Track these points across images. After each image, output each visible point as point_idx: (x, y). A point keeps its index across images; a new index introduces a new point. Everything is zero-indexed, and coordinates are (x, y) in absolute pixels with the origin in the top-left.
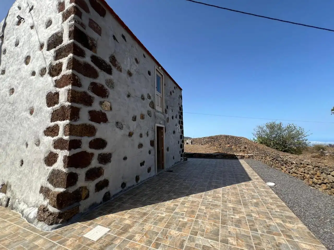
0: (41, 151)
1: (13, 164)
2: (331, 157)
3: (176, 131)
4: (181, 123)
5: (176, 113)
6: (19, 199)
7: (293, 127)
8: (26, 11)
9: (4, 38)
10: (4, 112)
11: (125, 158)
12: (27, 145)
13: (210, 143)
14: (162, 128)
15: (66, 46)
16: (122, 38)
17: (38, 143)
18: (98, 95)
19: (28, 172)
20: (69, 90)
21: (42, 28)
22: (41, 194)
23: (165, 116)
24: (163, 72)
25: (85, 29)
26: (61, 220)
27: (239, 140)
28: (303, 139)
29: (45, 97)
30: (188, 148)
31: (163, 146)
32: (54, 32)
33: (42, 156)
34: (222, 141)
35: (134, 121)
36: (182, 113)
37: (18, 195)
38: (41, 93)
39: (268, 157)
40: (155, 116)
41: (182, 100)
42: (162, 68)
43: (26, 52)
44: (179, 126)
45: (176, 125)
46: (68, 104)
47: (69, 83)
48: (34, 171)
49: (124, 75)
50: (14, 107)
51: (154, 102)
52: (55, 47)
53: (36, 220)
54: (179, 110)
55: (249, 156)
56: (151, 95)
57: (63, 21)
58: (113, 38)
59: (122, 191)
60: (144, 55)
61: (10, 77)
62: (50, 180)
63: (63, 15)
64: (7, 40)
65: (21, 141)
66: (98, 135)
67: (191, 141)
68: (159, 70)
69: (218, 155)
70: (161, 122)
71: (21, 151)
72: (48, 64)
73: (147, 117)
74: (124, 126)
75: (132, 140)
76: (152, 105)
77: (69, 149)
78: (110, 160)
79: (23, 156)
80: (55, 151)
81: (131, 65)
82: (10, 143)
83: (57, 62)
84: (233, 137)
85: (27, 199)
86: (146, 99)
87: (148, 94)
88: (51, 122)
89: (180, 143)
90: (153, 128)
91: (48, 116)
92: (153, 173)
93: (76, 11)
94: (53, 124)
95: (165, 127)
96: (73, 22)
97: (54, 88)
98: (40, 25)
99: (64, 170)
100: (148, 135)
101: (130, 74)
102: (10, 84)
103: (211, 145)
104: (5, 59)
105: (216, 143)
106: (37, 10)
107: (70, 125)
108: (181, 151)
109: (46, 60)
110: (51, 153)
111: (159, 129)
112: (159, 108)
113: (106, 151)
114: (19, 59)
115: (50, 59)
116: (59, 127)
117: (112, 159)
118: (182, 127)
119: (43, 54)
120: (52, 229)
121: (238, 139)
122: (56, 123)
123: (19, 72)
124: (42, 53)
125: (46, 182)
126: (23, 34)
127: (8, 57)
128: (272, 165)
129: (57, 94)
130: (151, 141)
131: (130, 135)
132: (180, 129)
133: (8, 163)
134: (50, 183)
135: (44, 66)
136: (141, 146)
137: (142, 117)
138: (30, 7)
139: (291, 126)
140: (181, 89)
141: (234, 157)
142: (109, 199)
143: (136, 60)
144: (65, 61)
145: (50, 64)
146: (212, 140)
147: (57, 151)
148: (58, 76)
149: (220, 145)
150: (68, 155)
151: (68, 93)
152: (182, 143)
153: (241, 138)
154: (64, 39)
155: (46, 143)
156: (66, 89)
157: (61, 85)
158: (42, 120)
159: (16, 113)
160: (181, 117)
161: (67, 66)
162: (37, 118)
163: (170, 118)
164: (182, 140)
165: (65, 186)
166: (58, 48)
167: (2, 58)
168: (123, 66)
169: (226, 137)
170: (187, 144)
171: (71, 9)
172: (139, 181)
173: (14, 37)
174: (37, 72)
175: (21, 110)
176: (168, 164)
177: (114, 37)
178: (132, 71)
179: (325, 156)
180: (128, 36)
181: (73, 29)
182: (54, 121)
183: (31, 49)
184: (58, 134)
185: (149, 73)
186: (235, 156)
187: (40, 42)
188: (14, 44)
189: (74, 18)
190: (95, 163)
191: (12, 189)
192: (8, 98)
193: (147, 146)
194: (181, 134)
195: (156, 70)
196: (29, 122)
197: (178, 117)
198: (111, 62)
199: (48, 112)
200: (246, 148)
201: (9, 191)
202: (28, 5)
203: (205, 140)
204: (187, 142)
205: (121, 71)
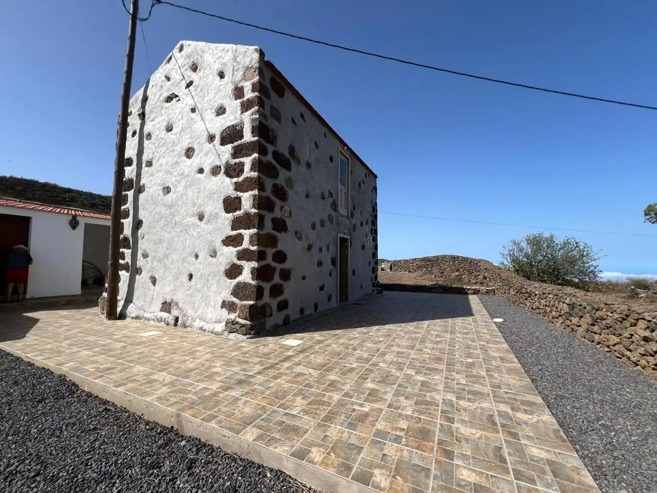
0: (221, 264)
1: (176, 278)
2: (648, 300)
3: (365, 244)
4: (375, 232)
5: (368, 216)
6: (192, 317)
7: (574, 243)
8: (179, 85)
9: (146, 117)
10: (157, 217)
11: (304, 278)
12: (197, 256)
13: (425, 269)
14: (346, 240)
15: (248, 143)
16: (300, 118)
17: (214, 254)
18: (279, 199)
19: (202, 287)
20: (254, 196)
21: (210, 115)
22: (224, 309)
23: (351, 223)
24: (349, 153)
25: (267, 120)
26: (253, 332)
27: (476, 264)
28: (590, 264)
29: (221, 201)
30: (385, 276)
31: (347, 268)
32: (231, 124)
33: (222, 269)
34: (446, 266)
35: (313, 229)
36: (376, 217)
37: (190, 312)
38: (215, 196)
39: (512, 290)
40: (338, 223)
41: (377, 194)
42: (349, 149)
43: (187, 143)
44: (370, 238)
45: (366, 236)
46: (254, 211)
47: (255, 187)
48: (210, 285)
49: (303, 169)
50: (172, 211)
51: (337, 202)
52: (232, 143)
53: (226, 333)
54: (371, 211)
55: (487, 290)
56: (332, 191)
57: (242, 113)
58: (291, 121)
59: (300, 317)
60: (325, 134)
61: (162, 172)
62: (235, 293)
63: (243, 104)
64: (152, 121)
65: (188, 250)
66: (280, 247)
67: (389, 264)
68: (343, 152)
69: (435, 288)
70: (346, 231)
71: (188, 263)
72: (224, 162)
73: (327, 224)
74: (304, 237)
75: (312, 255)
76: (334, 206)
77: (258, 261)
78: (289, 277)
79: (192, 269)
80: (239, 262)
81: (310, 154)
82: (170, 254)
83: (237, 160)
84: (465, 259)
85: (204, 316)
86: (327, 198)
87: (329, 191)
88: (232, 230)
89: (373, 264)
90: (336, 240)
91: (228, 224)
92: (334, 303)
93: (260, 102)
94: (235, 233)
95: (351, 239)
96: (257, 116)
97: (234, 192)
98: (206, 110)
99: (253, 283)
100: (328, 250)
101: (309, 165)
102: (163, 180)
103: (426, 273)
104: (151, 146)
105: (435, 270)
106: (200, 88)
107: (258, 234)
108: (373, 279)
109: (221, 157)
110: (234, 264)
111: (343, 241)
112: (342, 211)
113: (286, 266)
114: (176, 150)
115: (226, 157)
116: (243, 236)
117: (291, 276)
118: (375, 240)
119: (216, 149)
120: (247, 338)
121: (476, 262)
122: (238, 231)
123: (178, 166)
124: (213, 147)
125: (229, 296)
126: (180, 117)
127: (156, 145)
128: (516, 301)
129: (239, 199)
130: (332, 258)
131: (310, 248)
132: (372, 243)
133: (170, 278)
134: (234, 297)
135: (218, 163)
136: (320, 264)
137: (322, 224)
138: (188, 82)
139: (569, 241)
140: (375, 176)
141: (463, 292)
142: (289, 323)
143: (316, 143)
144: (248, 161)
145: (226, 163)
146: (428, 263)
147: (243, 263)
148: (239, 177)
149: (441, 273)
150: (256, 267)
151: (254, 199)
152: (375, 266)
153: (480, 261)
154: (245, 134)
155: (227, 254)
156: (251, 194)
157: (244, 188)
158: (219, 228)
159: (177, 218)
160: (374, 223)
161: (251, 167)
162: (211, 225)
163: (358, 224)
164: (375, 260)
165: (255, 299)
166: (236, 144)
167: (144, 144)
168: (301, 157)
169: (454, 258)
170: (383, 269)
171: (253, 99)
172: (318, 311)
173: (163, 118)
174: (207, 169)
175: (184, 214)
176: (354, 295)
177: (293, 120)
178: (312, 161)
179: (638, 297)
180: (307, 114)
181: (258, 124)
182: (236, 230)
183: (194, 140)
184: (242, 244)
185: (331, 159)
186: (464, 289)
187: (208, 132)
188: (165, 129)
189: (258, 111)
190: (277, 279)
191: (180, 307)
192: (162, 199)
193: (328, 266)
194: (374, 250)
195: (340, 151)
196: (198, 230)
197: (370, 223)
198: (290, 154)
199: (228, 218)
200: (485, 278)
201: (176, 309)
202: (184, 78)
203: (415, 264)
204: (383, 266)
205: (299, 164)
